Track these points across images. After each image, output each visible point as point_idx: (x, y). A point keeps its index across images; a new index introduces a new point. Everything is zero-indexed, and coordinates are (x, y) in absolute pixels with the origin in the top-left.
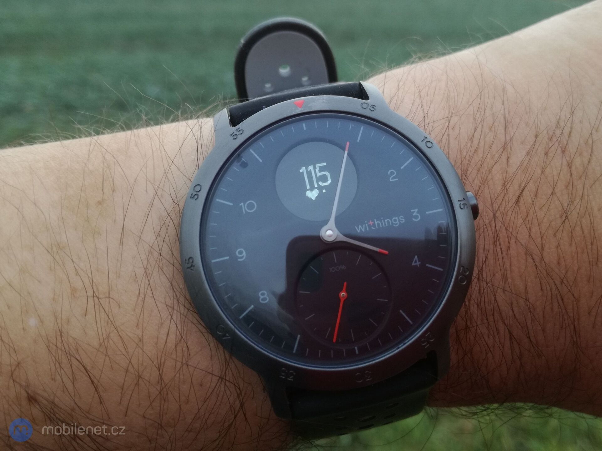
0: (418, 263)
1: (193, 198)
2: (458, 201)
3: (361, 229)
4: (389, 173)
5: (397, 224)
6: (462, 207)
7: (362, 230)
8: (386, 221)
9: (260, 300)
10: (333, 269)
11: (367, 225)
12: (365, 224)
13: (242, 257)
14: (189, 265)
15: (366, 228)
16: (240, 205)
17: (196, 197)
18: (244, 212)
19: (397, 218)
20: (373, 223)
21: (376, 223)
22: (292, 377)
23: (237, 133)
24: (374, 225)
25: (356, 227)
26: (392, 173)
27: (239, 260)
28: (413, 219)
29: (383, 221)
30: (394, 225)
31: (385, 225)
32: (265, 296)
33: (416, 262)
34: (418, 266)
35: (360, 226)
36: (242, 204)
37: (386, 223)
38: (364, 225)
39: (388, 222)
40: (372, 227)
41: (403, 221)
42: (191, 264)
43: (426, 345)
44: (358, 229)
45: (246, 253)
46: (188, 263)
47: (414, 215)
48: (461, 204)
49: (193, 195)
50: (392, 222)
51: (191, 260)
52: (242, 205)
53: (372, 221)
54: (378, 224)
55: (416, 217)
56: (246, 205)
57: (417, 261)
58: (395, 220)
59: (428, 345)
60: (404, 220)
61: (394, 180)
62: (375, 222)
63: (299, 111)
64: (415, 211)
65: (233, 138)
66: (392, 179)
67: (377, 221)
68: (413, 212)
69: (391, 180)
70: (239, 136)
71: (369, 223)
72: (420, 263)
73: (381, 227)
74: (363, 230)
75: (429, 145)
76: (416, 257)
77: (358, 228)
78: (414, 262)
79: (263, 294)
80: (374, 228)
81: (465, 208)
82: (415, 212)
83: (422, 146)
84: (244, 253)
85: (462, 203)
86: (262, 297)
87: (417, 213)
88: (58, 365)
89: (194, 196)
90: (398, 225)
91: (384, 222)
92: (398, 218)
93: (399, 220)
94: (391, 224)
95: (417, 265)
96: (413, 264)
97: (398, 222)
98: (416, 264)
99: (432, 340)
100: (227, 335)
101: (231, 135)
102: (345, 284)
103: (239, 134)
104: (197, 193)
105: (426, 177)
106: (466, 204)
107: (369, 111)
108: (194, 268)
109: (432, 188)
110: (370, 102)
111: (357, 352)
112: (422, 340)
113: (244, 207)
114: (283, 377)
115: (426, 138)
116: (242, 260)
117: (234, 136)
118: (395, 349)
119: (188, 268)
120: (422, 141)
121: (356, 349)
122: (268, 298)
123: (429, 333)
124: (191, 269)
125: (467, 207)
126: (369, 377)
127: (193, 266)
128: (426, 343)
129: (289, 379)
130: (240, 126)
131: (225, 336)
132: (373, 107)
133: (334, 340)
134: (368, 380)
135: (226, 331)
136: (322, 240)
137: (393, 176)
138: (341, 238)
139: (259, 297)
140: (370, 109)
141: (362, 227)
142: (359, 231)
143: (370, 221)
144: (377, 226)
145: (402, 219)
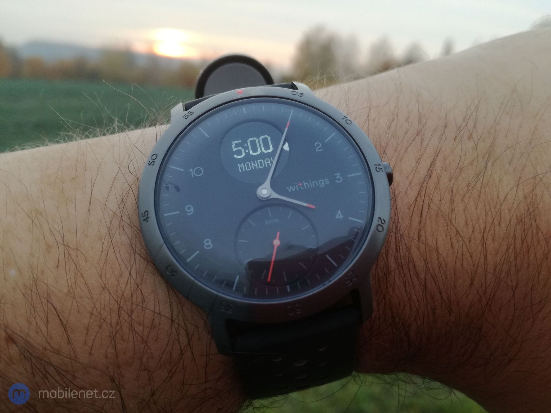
0: (341, 217)
1: (150, 164)
2: (374, 165)
3: (292, 189)
4: (315, 145)
6: (378, 170)
8: (313, 182)
9: (205, 247)
10: (268, 222)
11: (297, 186)
12: (295, 185)
13: (191, 212)
14: (145, 218)
15: (296, 189)
16: (190, 170)
17: (153, 163)
18: (193, 176)
19: (322, 180)
20: (302, 184)
21: (305, 184)
22: (231, 310)
23: (189, 115)
24: (303, 186)
25: (287, 188)
26: (318, 145)
27: (188, 214)
28: (337, 181)
29: (310, 183)
30: (321, 186)
31: (312, 185)
32: (210, 243)
33: (339, 215)
34: (342, 219)
35: (291, 187)
36: (191, 170)
37: (314, 185)
38: (294, 186)
39: (315, 184)
40: (301, 188)
41: (328, 183)
42: (146, 216)
45: (194, 208)
46: (144, 216)
47: (337, 177)
48: (376, 168)
49: (150, 162)
50: (318, 184)
51: (146, 213)
52: (191, 171)
53: (301, 183)
54: (307, 185)
55: (339, 179)
56: (194, 171)
57: (340, 214)
58: (321, 182)
59: (351, 284)
60: (328, 181)
62: (303, 184)
63: (239, 96)
64: (338, 175)
65: (184, 118)
66: (319, 149)
67: (305, 183)
68: (337, 176)
69: (317, 151)
71: (299, 185)
72: (343, 216)
73: (309, 187)
74: (294, 190)
75: (349, 122)
76: (339, 212)
77: (289, 188)
78: (337, 215)
79: (207, 242)
80: (303, 189)
81: (380, 171)
82: (338, 176)
83: (343, 123)
84: (192, 209)
85: (378, 167)
86: (206, 244)
87: (340, 176)
88: (32, 309)
89: (151, 163)
90: (323, 186)
96: (337, 217)
97: (323, 183)
98: (339, 217)
99: (355, 280)
100: (176, 274)
101: (183, 116)
102: (278, 233)
103: (190, 115)
104: (154, 160)
105: (347, 148)
106: (381, 168)
107: (298, 96)
108: (149, 220)
109: (352, 156)
110: (299, 91)
111: (289, 290)
112: (346, 278)
113: (193, 172)
114: (224, 310)
115: (346, 117)
116: (190, 214)
117: (186, 117)
118: (322, 285)
119: (144, 220)
120: (342, 119)
121: (288, 287)
122: (212, 246)
123: (351, 273)
124: (146, 220)
125: (382, 171)
126: (299, 310)
127: (148, 218)
128: (349, 282)
129: (229, 312)
130: (191, 110)
131: (173, 275)
132: (302, 94)
133: (269, 279)
134: (298, 313)
135: (175, 271)
136: (259, 197)
137: (319, 147)
138: (275, 195)
139: (204, 244)
140: (298, 95)
141: (293, 187)
142: (290, 191)
143: (300, 183)
144: (305, 187)
145: (327, 181)
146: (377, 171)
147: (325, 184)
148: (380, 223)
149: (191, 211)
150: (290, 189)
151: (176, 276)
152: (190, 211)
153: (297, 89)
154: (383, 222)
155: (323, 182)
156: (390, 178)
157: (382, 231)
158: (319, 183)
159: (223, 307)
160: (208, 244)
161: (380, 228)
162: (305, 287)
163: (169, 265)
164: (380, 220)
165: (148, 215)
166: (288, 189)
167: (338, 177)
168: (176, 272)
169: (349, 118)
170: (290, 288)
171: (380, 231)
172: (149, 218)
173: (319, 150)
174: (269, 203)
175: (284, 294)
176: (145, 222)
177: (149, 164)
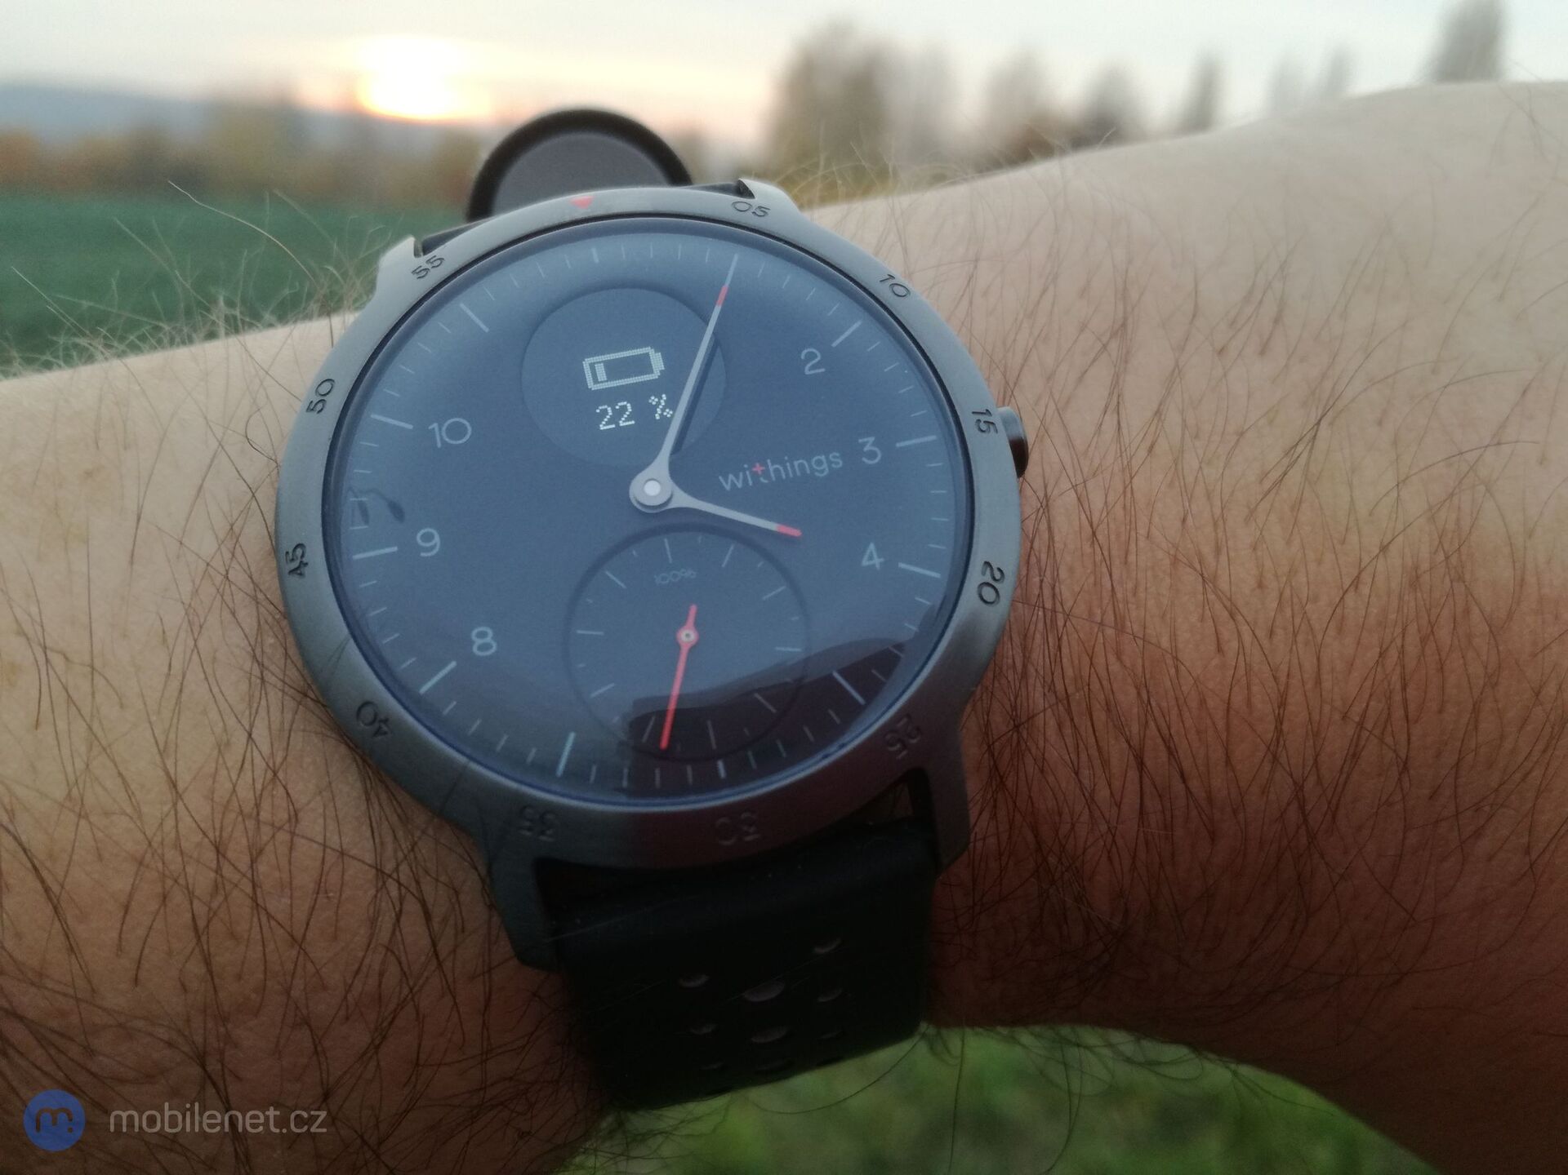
0: (877, 561)
1: (312, 409)
2: (973, 413)
4: (803, 357)
5: (822, 471)
6: (984, 427)
7: (735, 485)
8: (796, 463)
9: (475, 650)
10: (664, 579)
11: (748, 473)
12: (744, 470)
13: (432, 548)
14: (295, 564)
15: (745, 480)
16: (430, 427)
17: (319, 406)
18: (439, 445)
19: (823, 458)
21: (771, 468)
22: (550, 832)
23: (429, 266)
24: (766, 474)
26: (811, 356)
27: (423, 554)
28: (865, 460)
29: (788, 464)
30: (817, 474)
31: (794, 472)
32: (488, 639)
33: (871, 558)
34: (878, 566)
35: (731, 477)
36: (435, 425)
38: (741, 475)
39: (801, 466)
40: (762, 480)
42: (298, 561)
43: (900, 751)
44: (727, 483)
45: (441, 539)
46: (293, 560)
47: (865, 449)
48: (979, 421)
49: (314, 404)
50: (810, 466)
51: (299, 552)
52: (434, 429)
53: (761, 465)
54: (777, 471)
55: (872, 455)
56: (444, 429)
57: (875, 556)
58: (819, 463)
59: (904, 753)
61: (817, 371)
63: (580, 213)
64: (867, 442)
65: (416, 276)
66: (814, 367)
68: (864, 444)
69: (807, 372)
70: (432, 270)
71: (754, 469)
72: (882, 560)
74: (739, 485)
75: (900, 291)
76: (872, 547)
78: (866, 557)
79: (482, 635)
80: (766, 481)
81: (990, 431)
82: (869, 443)
83: (884, 293)
84: (437, 539)
85: (983, 418)
86: (479, 642)
87: (874, 444)
89: (316, 406)
90: (825, 473)
91: (792, 466)
92: (827, 458)
93: (830, 463)
94: (808, 472)
95: (874, 565)
96: (865, 562)
97: (825, 466)
98: (871, 563)
99: (914, 741)
100: (385, 728)
101: (414, 272)
102: (693, 609)
103: (433, 267)
104: (323, 398)
105: (893, 364)
106: (992, 423)
107: (753, 215)
108: (306, 570)
109: (909, 387)
110: (755, 202)
111: (722, 773)
112: (888, 737)
113: (440, 433)
114: (528, 834)
115: (892, 277)
116: (429, 554)
117: (420, 273)
118: (819, 756)
119: (292, 572)
120: (881, 281)
121: (720, 765)
122: (494, 645)
123: (905, 720)
124: (299, 572)
125: (997, 431)
126: (752, 830)
127: (303, 564)
128: (898, 746)
129: (543, 838)
130: (437, 252)
131: (378, 732)
132: (763, 211)
133: (664, 743)
134: (749, 838)
135: (381, 722)
136: (636, 504)
137: (814, 362)
138: (683, 500)
139: (472, 643)
140: (754, 213)
141: (737, 477)
142: (728, 487)
143: (758, 465)
144: (773, 475)
145: (836, 460)
146: (982, 431)
147: (829, 467)
148: (988, 579)
149: (435, 545)
150: (729, 482)
151: (385, 733)
152: (428, 545)
153: (750, 195)
154: (998, 575)
155: (824, 464)
156: (1020, 452)
157: (992, 603)
158: (815, 467)
159: (528, 824)
160: (484, 641)
161: (989, 594)
162: (771, 763)
163: (366, 703)
164: (988, 572)
165: (303, 556)
166: (724, 484)
167: (867, 448)
168: (386, 721)
169: (900, 279)
170: (727, 768)
171: (989, 601)
172: (306, 564)
173: (812, 372)
174: (664, 521)
175: (709, 783)
176: (293, 580)
177: (310, 409)
